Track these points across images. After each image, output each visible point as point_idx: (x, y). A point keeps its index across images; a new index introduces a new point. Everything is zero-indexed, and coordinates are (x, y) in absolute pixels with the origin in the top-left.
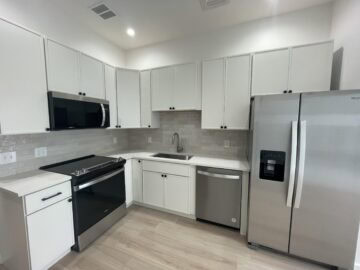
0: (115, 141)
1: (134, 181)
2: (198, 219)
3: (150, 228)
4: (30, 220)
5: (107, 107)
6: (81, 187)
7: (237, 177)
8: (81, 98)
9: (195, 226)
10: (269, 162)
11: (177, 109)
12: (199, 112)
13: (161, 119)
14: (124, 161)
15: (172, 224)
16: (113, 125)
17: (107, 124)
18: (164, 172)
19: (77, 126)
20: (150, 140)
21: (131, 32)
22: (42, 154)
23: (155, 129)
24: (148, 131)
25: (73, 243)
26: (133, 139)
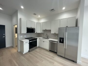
0: (36, 35)
1: (39, 43)
2: (50, 50)
3: (41, 51)
4: (24, 45)
5: (35, 29)
6: (30, 42)
7: (56, 43)
8: (31, 28)
9: (49, 52)
10: (61, 40)
11: (47, 29)
12: (50, 30)
13: (44, 31)
14: (37, 39)
15: (45, 51)
16: (36, 32)
17: (35, 32)
18: (44, 41)
19: (30, 32)
20: (42, 35)
21: (39, 16)
22: (25, 36)
23: (43, 33)
24: (42, 33)
25: (29, 50)
26: (39, 35)
